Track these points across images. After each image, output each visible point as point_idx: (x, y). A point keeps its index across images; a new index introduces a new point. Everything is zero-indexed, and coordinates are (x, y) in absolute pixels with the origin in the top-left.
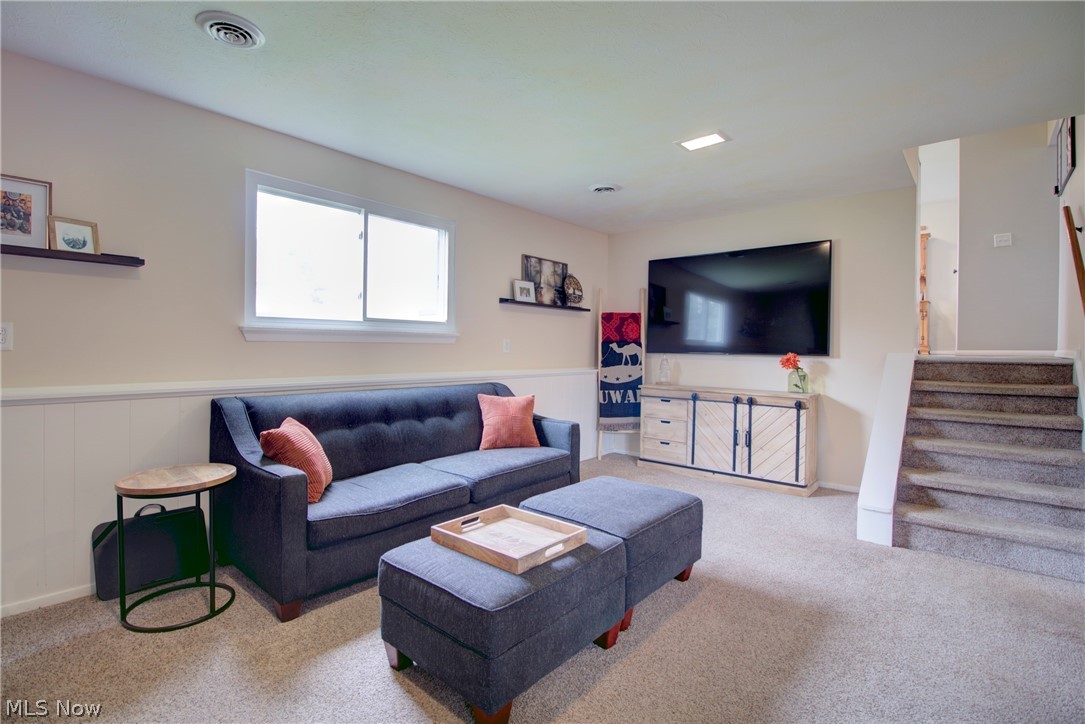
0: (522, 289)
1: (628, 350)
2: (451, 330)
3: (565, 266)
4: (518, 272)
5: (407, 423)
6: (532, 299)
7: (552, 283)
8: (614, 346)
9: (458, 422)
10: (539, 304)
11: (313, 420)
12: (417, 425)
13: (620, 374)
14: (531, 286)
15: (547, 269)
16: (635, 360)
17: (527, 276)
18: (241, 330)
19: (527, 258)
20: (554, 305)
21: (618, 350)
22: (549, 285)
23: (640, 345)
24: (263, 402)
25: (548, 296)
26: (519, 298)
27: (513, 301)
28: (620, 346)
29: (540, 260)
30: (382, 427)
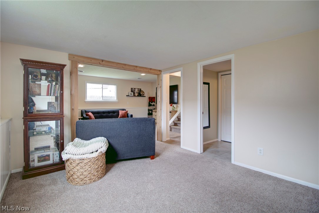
0: (130, 94)
1: (153, 104)
2: (117, 101)
3: (141, 89)
4: (130, 91)
5: (107, 114)
6: (133, 95)
7: (138, 92)
8: (150, 103)
9: (115, 114)
10: (134, 96)
11: (93, 113)
12: (108, 114)
13: (151, 108)
14: (133, 93)
15: (136, 90)
16: (154, 105)
17: (132, 91)
18: (85, 102)
19: (132, 88)
20: (138, 96)
21: (151, 104)
22: (137, 93)
23: (155, 102)
24: (87, 110)
25: (136, 95)
26: (130, 95)
27: (129, 96)
28: (151, 103)
29: (135, 89)
30: (103, 114)
